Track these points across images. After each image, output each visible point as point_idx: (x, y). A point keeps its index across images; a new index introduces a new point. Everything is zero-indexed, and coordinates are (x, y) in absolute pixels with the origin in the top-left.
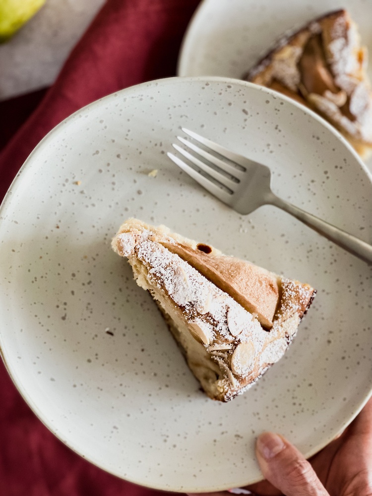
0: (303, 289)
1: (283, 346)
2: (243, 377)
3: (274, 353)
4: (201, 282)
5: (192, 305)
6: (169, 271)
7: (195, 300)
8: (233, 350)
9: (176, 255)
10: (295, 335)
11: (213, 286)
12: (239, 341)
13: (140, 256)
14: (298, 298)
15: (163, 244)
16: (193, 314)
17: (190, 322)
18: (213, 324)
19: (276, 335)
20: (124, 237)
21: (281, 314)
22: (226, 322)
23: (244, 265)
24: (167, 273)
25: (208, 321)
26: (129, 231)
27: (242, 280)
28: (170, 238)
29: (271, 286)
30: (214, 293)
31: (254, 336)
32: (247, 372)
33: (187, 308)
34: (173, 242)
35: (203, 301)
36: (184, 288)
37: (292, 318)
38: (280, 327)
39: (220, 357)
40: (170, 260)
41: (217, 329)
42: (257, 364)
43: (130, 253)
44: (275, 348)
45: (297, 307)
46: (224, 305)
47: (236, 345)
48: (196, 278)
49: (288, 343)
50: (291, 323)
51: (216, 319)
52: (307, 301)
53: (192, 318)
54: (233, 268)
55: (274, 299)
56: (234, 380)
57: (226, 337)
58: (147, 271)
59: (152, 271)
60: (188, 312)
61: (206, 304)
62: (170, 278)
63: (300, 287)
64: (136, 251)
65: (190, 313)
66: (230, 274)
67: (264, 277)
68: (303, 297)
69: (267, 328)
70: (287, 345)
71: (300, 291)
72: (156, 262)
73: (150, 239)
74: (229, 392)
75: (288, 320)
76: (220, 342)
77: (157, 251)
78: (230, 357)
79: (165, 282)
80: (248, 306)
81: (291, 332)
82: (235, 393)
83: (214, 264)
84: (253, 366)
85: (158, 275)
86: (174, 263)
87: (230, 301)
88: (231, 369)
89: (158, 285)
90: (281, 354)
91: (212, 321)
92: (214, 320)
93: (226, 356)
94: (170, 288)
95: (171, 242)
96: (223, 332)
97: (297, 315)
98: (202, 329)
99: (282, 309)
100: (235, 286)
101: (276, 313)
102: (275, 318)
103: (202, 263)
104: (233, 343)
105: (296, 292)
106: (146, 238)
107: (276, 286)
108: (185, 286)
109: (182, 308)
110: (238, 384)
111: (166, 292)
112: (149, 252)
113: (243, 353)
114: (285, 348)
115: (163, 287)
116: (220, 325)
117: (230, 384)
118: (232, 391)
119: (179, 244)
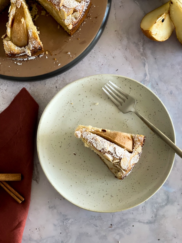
0: (140, 137)
1: (138, 157)
2: (126, 169)
3: (135, 160)
4: (104, 141)
5: (103, 149)
6: (94, 140)
7: (103, 148)
8: (120, 161)
9: (95, 135)
10: (141, 153)
11: (109, 142)
12: (121, 158)
13: (83, 137)
14: (139, 140)
15: (90, 132)
16: (104, 152)
17: (104, 155)
18: (111, 154)
19: (135, 154)
20: (77, 132)
21: (135, 146)
22: (115, 153)
23: (118, 133)
24: (93, 141)
25: (109, 154)
26: (78, 130)
27: (118, 138)
28: (92, 129)
29: (129, 138)
30: (110, 144)
31: (126, 156)
32: (127, 168)
33: (102, 151)
34: (93, 130)
35: (106, 148)
36: (99, 145)
37: (139, 147)
38: (135, 151)
39: (117, 165)
40: (93, 136)
41: (113, 156)
42: (130, 164)
43: (80, 137)
44: (135, 158)
45: (140, 143)
46: (114, 147)
47: (121, 160)
48: (103, 141)
49: (140, 156)
50: (139, 149)
51: (112, 152)
52: (143, 141)
53: (104, 153)
54: (114, 135)
55: (131, 142)
56: (123, 171)
57: (117, 158)
58: (87, 142)
59: (88, 141)
60: (102, 152)
61: (107, 148)
62: (94, 142)
63: (139, 136)
64: (82, 135)
65: (103, 152)
66: (114, 137)
67: (125, 136)
68: (141, 139)
69: (131, 152)
70: (139, 157)
71: (139, 138)
72: (89, 138)
73: (86, 131)
74: (123, 176)
75: (138, 148)
76: (115, 159)
77: (89, 134)
78: (120, 164)
79: (93, 144)
80: (122, 146)
81: (140, 152)
82: (125, 176)
83: (108, 135)
84: (128, 166)
85: (90, 142)
86: (95, 137)
87: (116, 146)
88: (121, 168)
89: (91, 145)
90: (138, 160)
91: (110, 153)
92: (111, 153)
93: (119, 164)
94: (95, 146)
95: (92, 131)
96: (115, 156)
97: (140, 146)
98: (108, 157)
99: (134, 145)
100: (116, 141)
101: (133, 146)
102: (133, 148)
103: (104, 135)
104: (119, 159)
105: (138, 138)
106: (84, 131)
107: (130, 138)
108: (100, 144)
109: (100, 151)
110: (125, 172)
111: (94, 147)
112: (86, 135)
113: (124, 162)
114: (139, 158)
115: (93, 145)
116: (114, 154)
117: (123, 173)
118: (124, 175)
119: (95, 131)
